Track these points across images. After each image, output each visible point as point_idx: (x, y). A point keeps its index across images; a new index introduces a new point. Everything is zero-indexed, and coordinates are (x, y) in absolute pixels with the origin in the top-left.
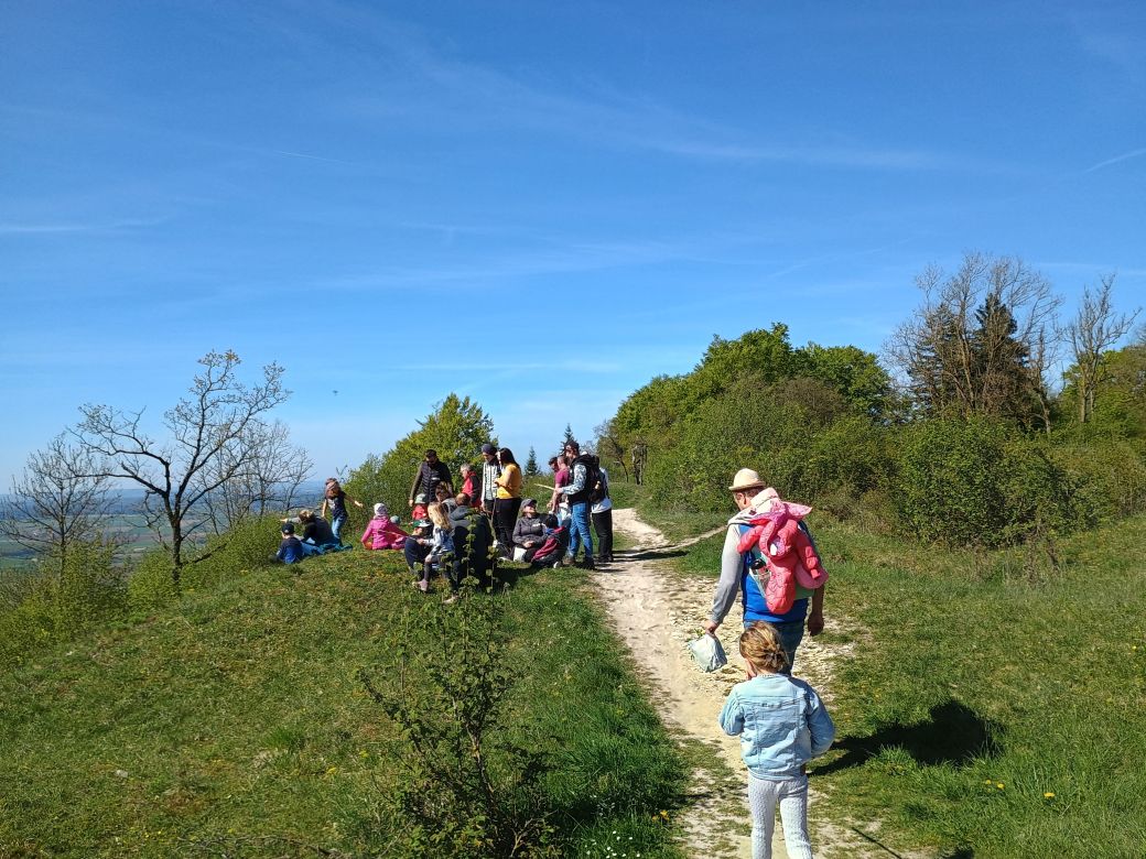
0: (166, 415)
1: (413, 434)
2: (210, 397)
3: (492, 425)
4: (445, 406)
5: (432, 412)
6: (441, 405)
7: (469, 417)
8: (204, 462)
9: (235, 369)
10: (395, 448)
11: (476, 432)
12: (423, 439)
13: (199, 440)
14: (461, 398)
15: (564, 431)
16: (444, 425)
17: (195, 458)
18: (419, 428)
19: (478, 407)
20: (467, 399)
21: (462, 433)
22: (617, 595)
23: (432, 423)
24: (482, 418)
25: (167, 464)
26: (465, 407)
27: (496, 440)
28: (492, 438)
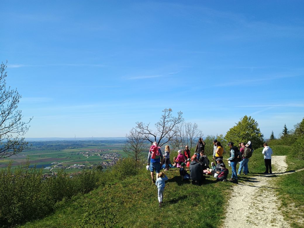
0: (155, 125)
1: (234, 127)
2: (166, 120)
3: (258, 124)
4: (243, 119)
5: (240, 121)
6: (242, 119)
7: (251, 122)
8: (164, 136)
9: (171, 113)
10: (229, 130)
11: (253, 126)
12: (237, 128)
13: (163, 131)
14: (248, 117)
15: (284, 126)
16: (243, 124)
17: (162, 135)
18: (236, 125)
19: (253, 119)
20: (250, 117)
21: (249, 127)
22: (237, 194)
23: (240, 123)
24: (255, 122)
25: (155, 137)
26: (249, 119)
27: (259, 129)
28: (258, 128)
